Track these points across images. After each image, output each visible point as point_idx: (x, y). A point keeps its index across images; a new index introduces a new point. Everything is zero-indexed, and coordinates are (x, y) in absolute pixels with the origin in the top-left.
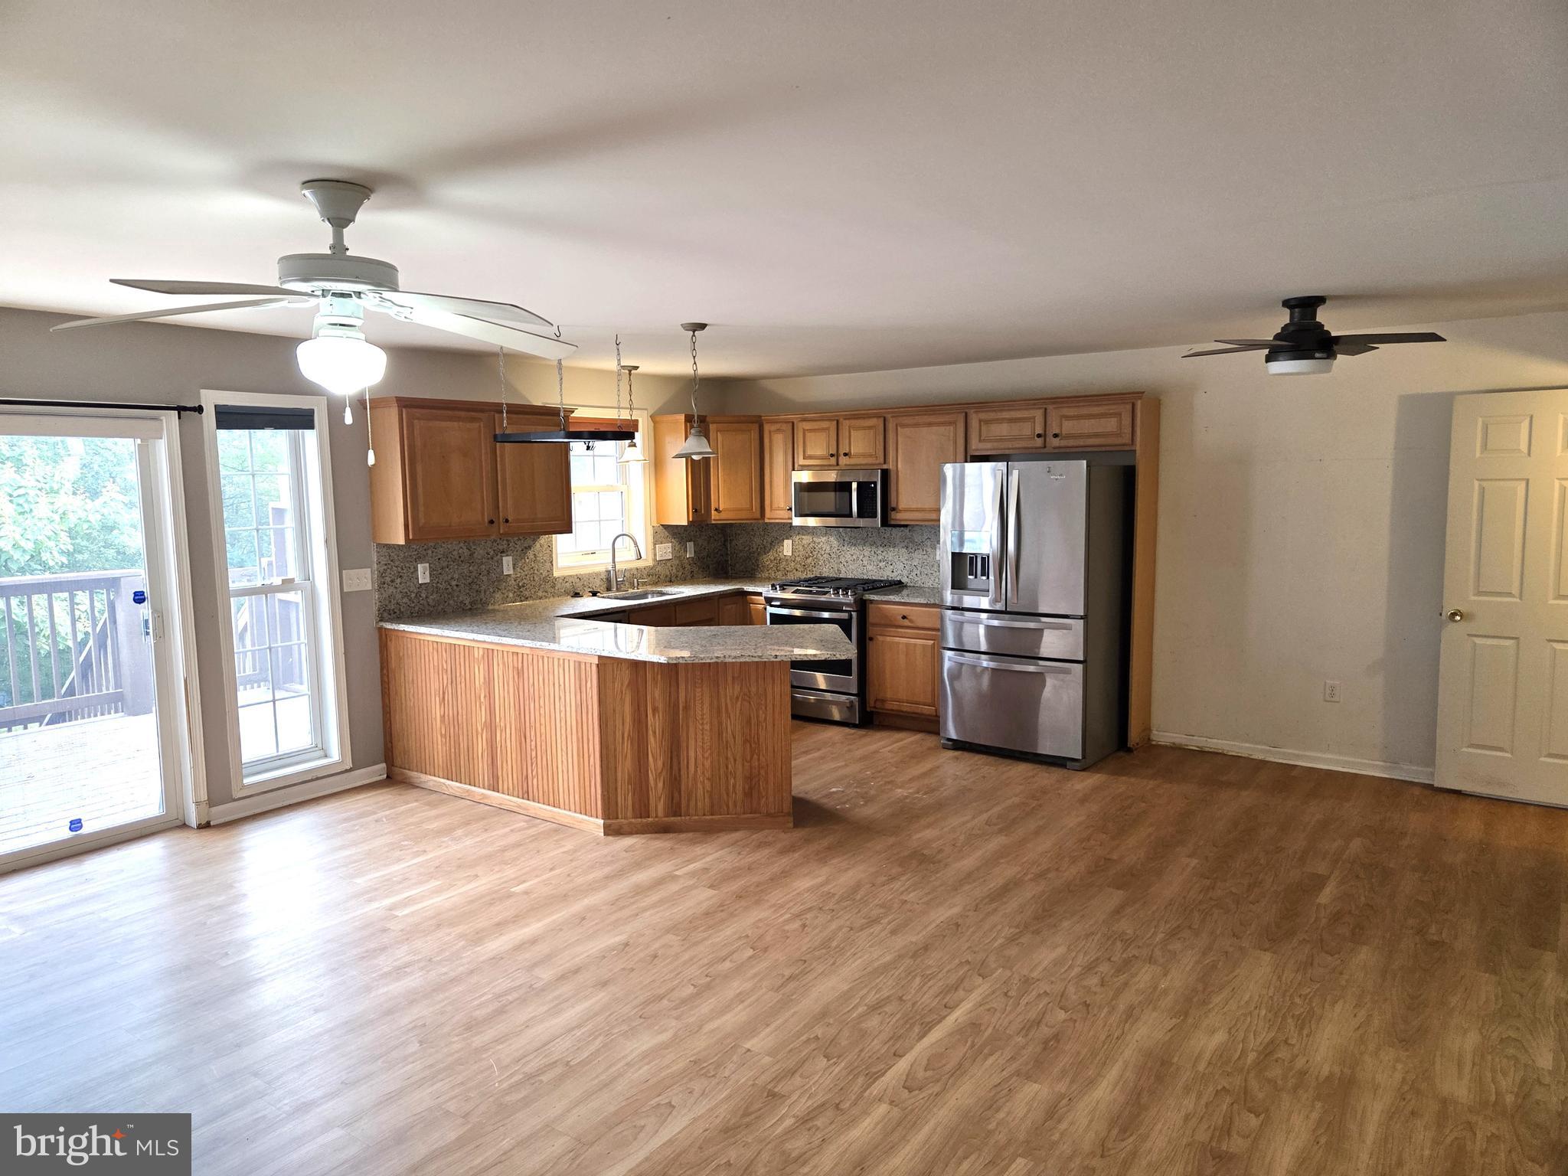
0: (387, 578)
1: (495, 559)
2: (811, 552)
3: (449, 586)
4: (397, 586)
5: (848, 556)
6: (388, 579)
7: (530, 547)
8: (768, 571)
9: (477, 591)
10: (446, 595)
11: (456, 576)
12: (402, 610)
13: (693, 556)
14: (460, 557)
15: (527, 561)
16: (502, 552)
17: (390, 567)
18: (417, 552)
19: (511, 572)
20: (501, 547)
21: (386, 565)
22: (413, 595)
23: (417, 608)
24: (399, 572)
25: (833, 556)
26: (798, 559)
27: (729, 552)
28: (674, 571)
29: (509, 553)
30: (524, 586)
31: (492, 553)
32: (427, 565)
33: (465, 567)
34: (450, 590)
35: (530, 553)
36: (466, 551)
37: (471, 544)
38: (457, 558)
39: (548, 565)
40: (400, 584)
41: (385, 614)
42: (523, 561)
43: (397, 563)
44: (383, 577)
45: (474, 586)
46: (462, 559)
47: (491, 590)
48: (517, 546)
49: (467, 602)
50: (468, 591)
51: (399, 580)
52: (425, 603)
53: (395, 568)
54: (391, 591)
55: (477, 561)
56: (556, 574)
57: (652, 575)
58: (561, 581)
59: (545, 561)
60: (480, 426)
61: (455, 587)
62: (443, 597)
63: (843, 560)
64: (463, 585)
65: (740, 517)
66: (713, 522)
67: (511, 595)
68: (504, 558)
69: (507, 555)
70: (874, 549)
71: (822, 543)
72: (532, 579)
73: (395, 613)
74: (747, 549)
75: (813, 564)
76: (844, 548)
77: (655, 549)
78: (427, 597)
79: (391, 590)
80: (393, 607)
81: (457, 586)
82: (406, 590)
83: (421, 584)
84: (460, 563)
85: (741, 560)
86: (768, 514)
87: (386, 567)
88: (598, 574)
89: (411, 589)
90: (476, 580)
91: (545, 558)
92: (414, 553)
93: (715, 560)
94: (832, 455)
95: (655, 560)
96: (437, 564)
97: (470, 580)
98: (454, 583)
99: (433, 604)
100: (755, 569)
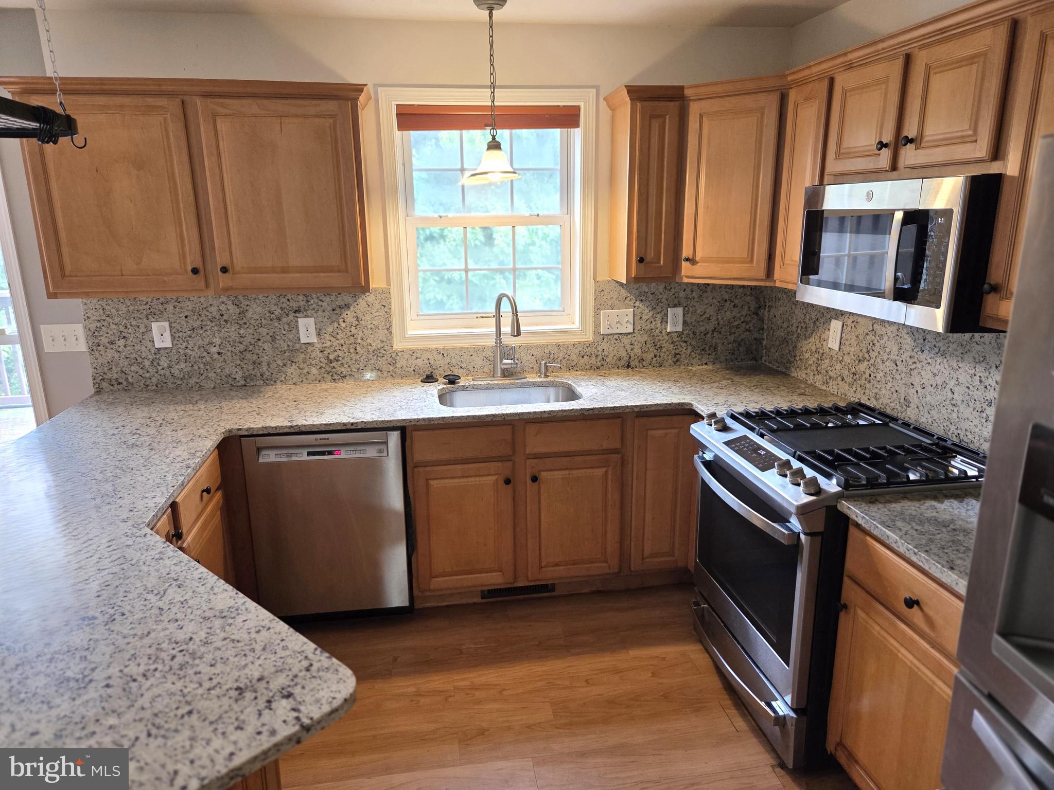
0: (102, 338)
1: (284, 320)
2: (868, 352)
3: (205, 354)
4: (120, 349)
5: (927, 375)
6: (104, 340)
7: (347, 306)
8: (806, 369)
9: (254, 363)
10: (202, 366)
11: (217, 341)
12: (130, 380)
13: (679, 328)
14: (222, 315)
15: (343, 325)
16: (297, 311)
17: (105, 324)
18: (148, 307)
19: (314, 339)
20: (294, 305)
21: (99, 321)
22: (147, 363)
23: (154, 380)
24: (121, 332)
25: (901, 367)
26: (847, 359)
27: (765, 327)
28: (637, 351)
29: (309, 313)
30: (338, 361)
31: (278, 312)
32: (166, 324)
33: (232, 331)
34: (208, 359)
35: (349, 315)
36: (232, 308)
37: (241, 298)
38: (218, 316)
39: (382, 333)
40: (125, 346)
41: (105, 385)
42: (336, 325)
43: (117, 320)
44: (96, 337)
45: (248, 356)
46: (225, 317)
47: (280, 362)
48: (324, 304)
49: (238, 377)
50: (239, 362)
51: (122, 342)
52: (168, 373)
53: (114, 327)
54: (110, 356)
55: (252, 322)
56: (398, 345)
57: (590, 356)
58: (406, 356)
59: (377, 327)
60: (165, 119)
61: (216, 356)
62: (196, 367)
63: (916, 380)
64: (229, 354)
65: (729, 275)
66: (686, 280)
67: (314, 371)
68: (299, 320)
69: (306, 316)
70: (980, 370)
71: (886, 338)
72: (352, 351)
73: (120, 383)
74: (785, 325)
75: (867, 375)
76: (923, 357)
77: (597, 316)
78: (170, 367)
79: (110, 354)
80: (115, 376)
81: (219, 353)
82: (134, 355)
83: (159, 349)
84: (223, 323)
85: (778, 343)
86: (777, 275)
87: (99, 324)
88: (477, 350)
89: (144, 355)
90: (251, 347)
91: (374, 322)
92: (145, 307)
93: (732, 338)
94: (882, 145)
95: (596, 332)
96: (183, 322)
97: (242, 347)
98: (214, 350)
99: (181, 376)
100: (791, 363)
